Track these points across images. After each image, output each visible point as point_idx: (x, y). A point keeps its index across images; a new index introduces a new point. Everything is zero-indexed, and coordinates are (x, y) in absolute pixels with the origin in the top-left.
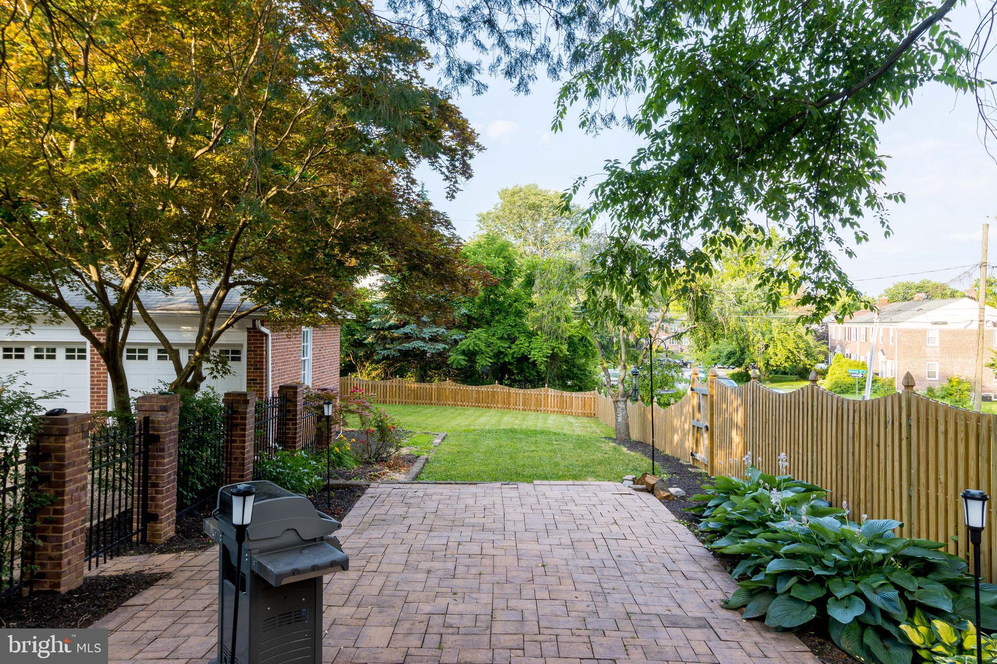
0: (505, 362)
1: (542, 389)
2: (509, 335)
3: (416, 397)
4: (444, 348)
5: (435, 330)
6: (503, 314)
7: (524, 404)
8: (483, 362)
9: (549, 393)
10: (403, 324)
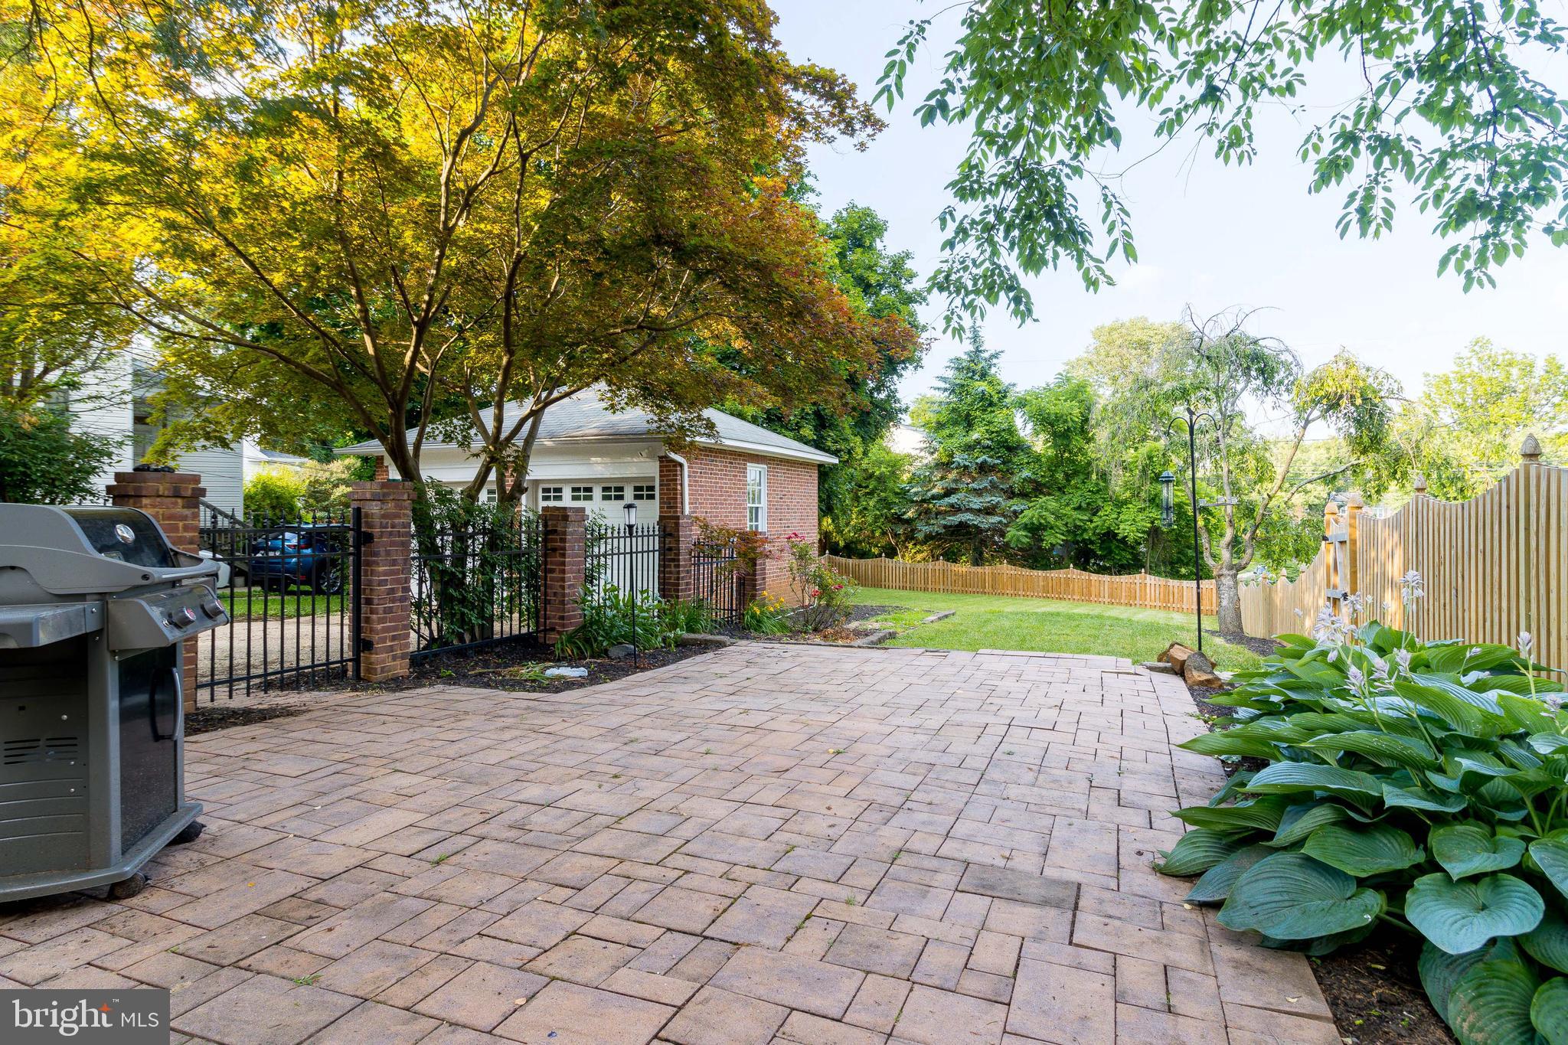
0: (1084, 540)
1: (1138, 576)
2: (1088, 504)
3: (965, 584)
4: (1000, 522)
5: (988, 499)
6: (1082, 477)
7: (1111, 596)
8: (1053, 539)
9: (1148, 581)
10: (948, 493)
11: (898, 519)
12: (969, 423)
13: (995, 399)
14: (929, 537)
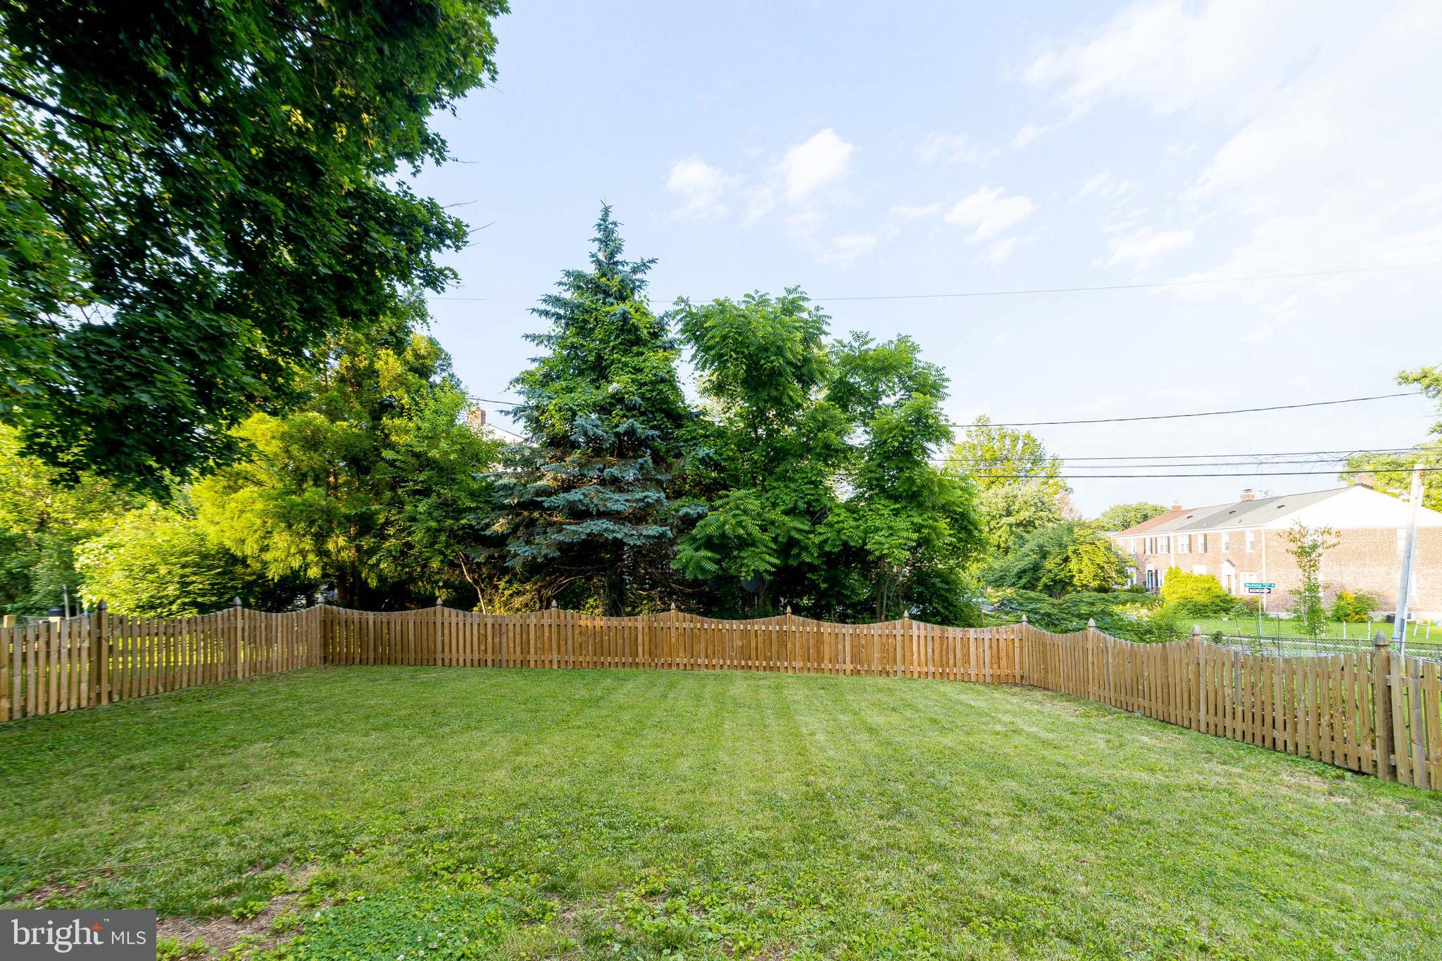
0: (802, 565)
1: (898, 623)
2: (809, 503)
3: (600, 650)
4: (663, 535)
5: (639, 496)
7: (856, 659)
8: (756, 565)
9: (915, 632)
10: (568, 486)
11: (476, 537)
12: (600, 371)
13: (644, 333)
14: (534, 569)
